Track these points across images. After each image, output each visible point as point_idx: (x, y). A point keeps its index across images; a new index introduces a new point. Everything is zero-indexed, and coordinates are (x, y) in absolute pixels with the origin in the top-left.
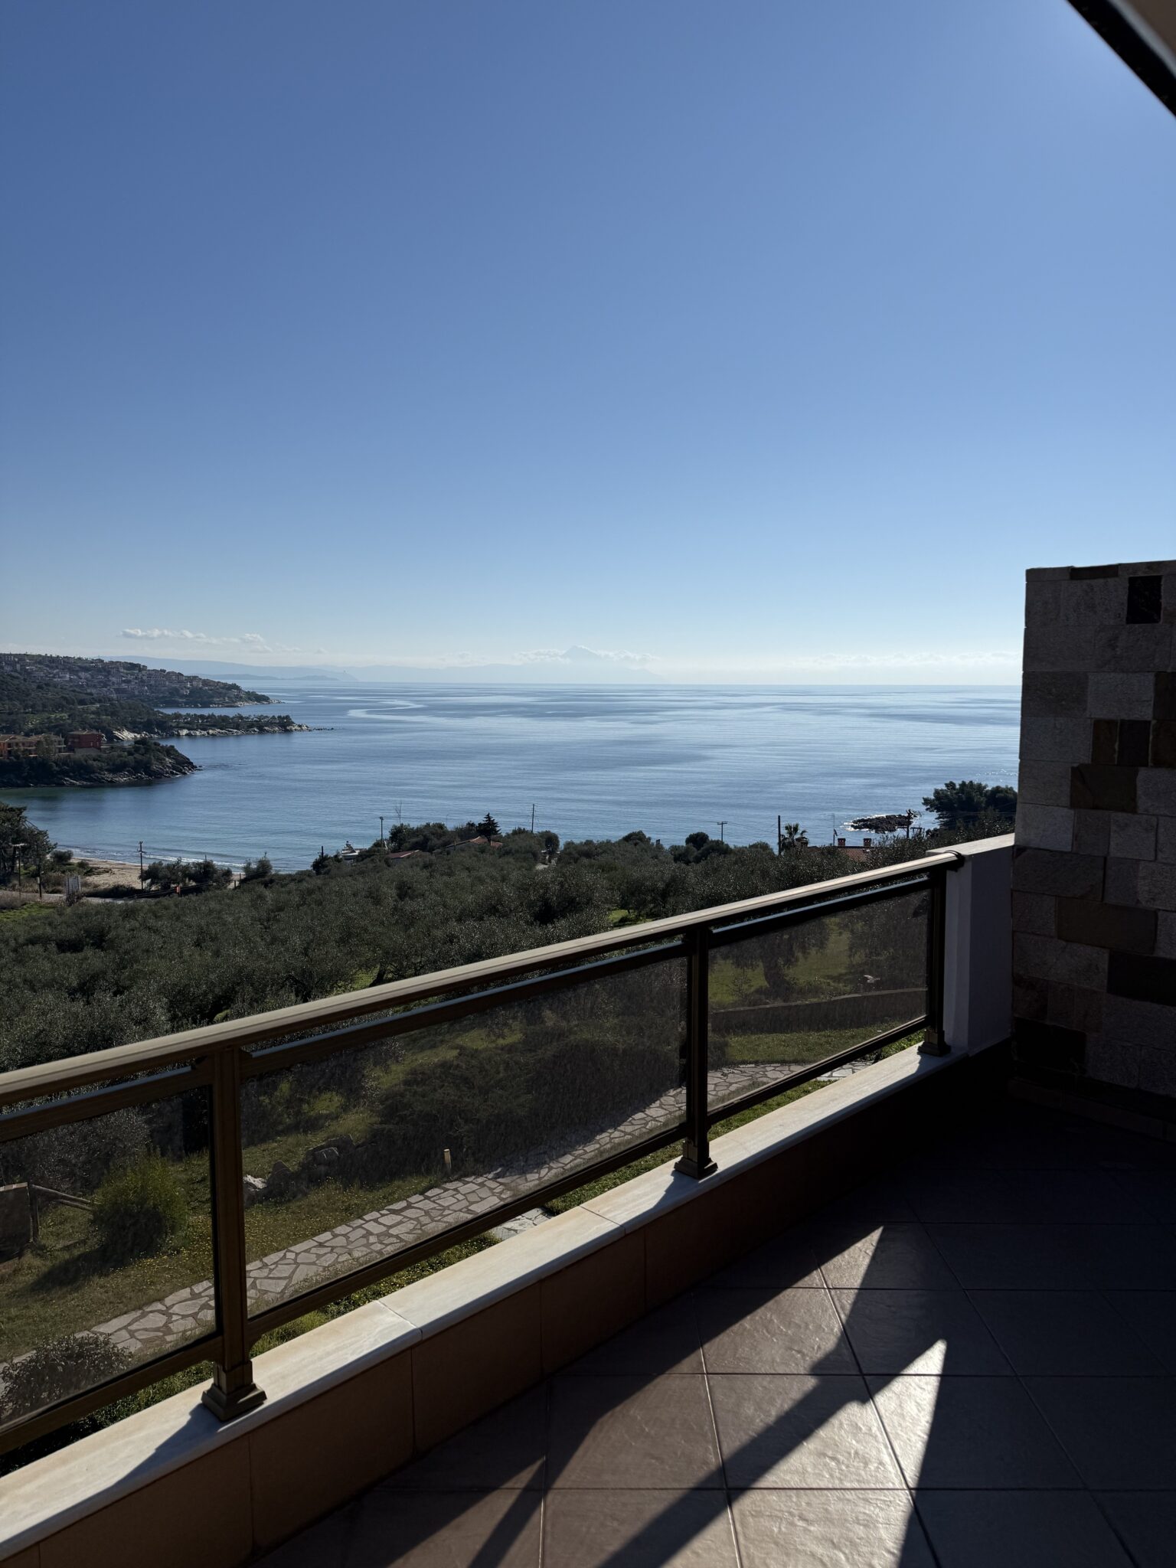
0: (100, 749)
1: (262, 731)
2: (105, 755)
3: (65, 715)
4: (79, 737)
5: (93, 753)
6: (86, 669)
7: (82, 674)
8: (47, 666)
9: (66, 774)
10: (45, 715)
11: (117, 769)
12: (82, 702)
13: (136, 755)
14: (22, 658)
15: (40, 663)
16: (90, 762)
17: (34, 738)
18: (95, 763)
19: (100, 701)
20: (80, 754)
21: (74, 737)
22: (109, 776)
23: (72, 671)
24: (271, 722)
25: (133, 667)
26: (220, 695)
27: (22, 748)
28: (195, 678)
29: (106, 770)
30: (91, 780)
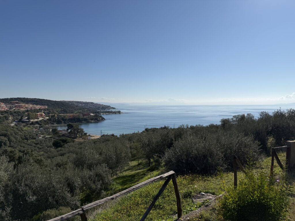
1: (115, 113)
2: (90, 117)
3: (81, 111)
4: (85, 114)
6: (84, 103)
7: (83, 104)
9: (82, 120)
10: (78, 111)
11: (92, 120)
12: (84, 109)
13: (95, 117)
14: (73, 102)
15: (76, 102)
16: (87, 118)
17: (77, 114)
19: (87, 109)
20: (85, 117)
22: (90, 121)
23: (81, 104)
24: (117, 112)
25: (92, 103)
26: (107, 108)
27: (75, 116)
28: (103, 105)
30: (87, 121)
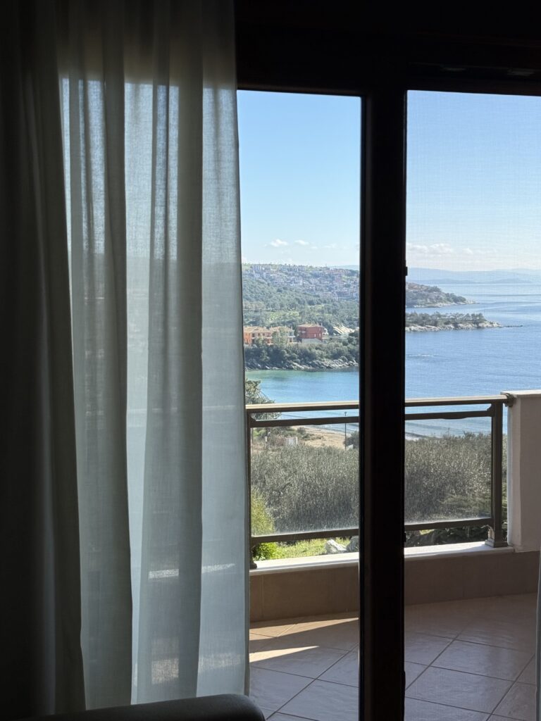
0: (321, 339)
1: (457, 328)
2: (325, 345)
3: (297, 313)
4: (305, 329)
5: (316, 343)
6: (316, 276)
7: (312, 280)
8: (286, 274)
9: (292, 358)
10: (282, 313)
11: (335, 356)
12: (311, 303)
13: (350, 345)
14: (267, 267)
15: (281, 271)
16: (314, 350)
17: (272, 330)
18: (317, 352)
19: (325, 302)
20: (305, 344)
21: (301, 329)
22: (327, 362)
23: (304, 277)
26: (423, 296)
27: (262, 337)
29: (327, 357)
30: (313, 365)
